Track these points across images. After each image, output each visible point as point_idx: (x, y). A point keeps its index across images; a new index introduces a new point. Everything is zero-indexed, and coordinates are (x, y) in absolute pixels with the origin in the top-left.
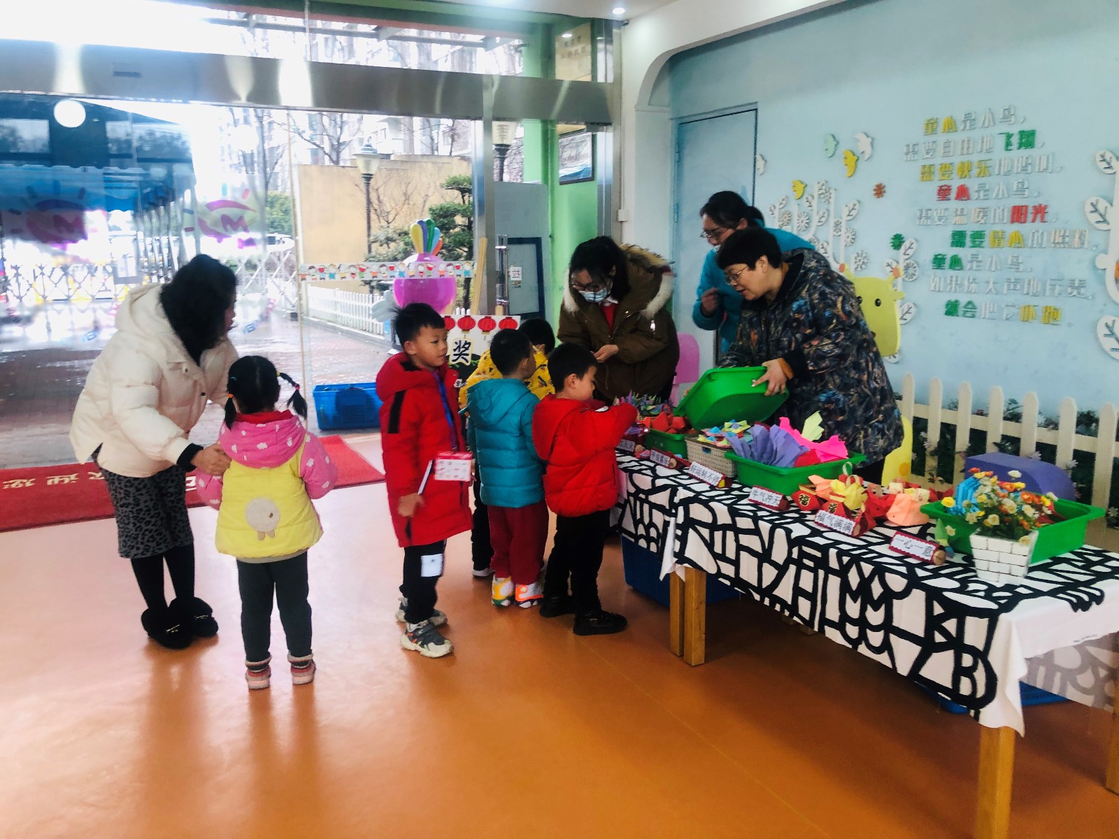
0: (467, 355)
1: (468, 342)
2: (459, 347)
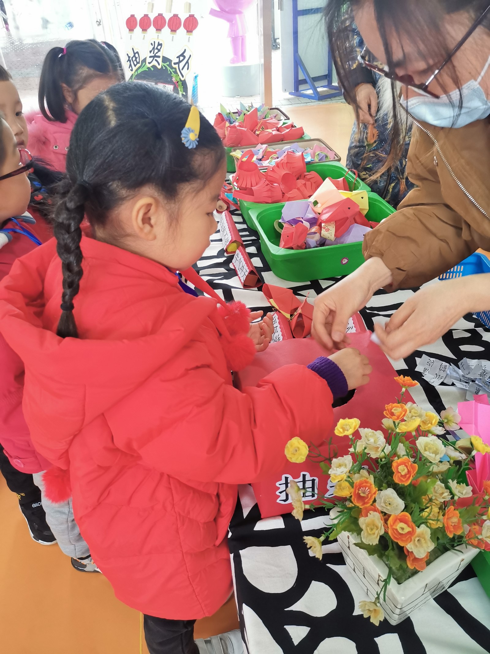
0: (159, 57)
1: (160, 43)
2: (154, 48)
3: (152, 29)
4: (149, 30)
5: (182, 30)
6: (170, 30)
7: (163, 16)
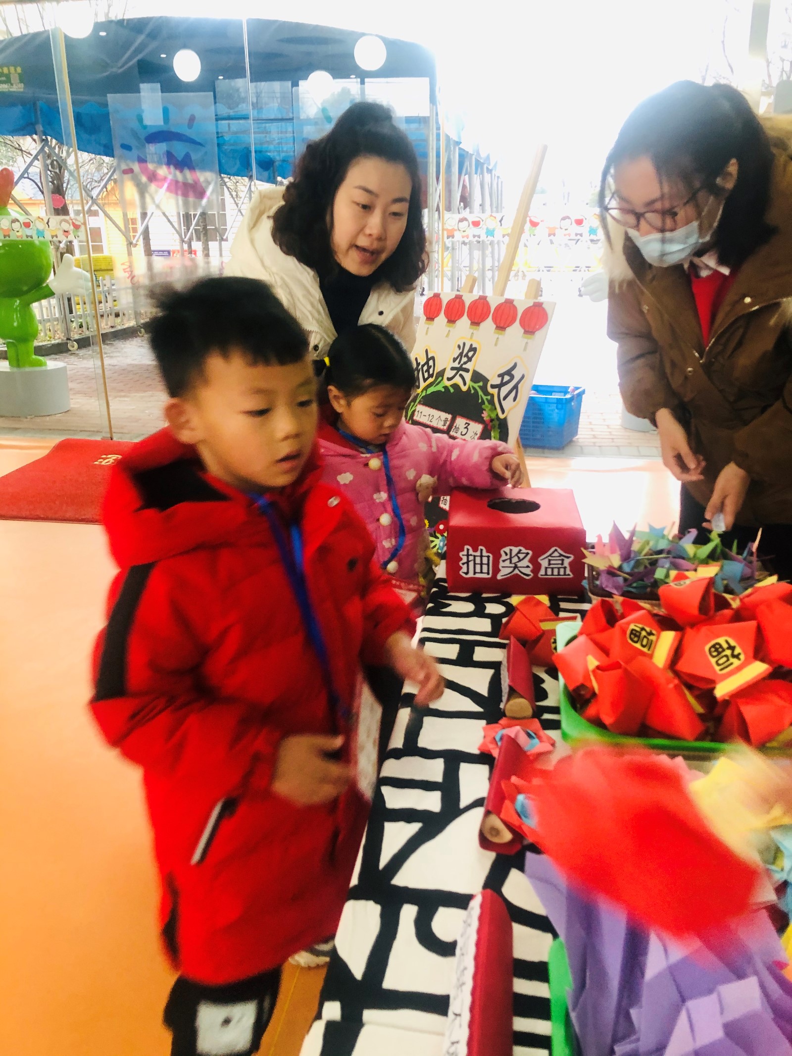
0: (467, 371)
1: (473, 346)
2: (461, 354)
3: (464, 321)
4: (459, 323)
5: (516, 329)
6: (495, 326)
7: (487, 301)
